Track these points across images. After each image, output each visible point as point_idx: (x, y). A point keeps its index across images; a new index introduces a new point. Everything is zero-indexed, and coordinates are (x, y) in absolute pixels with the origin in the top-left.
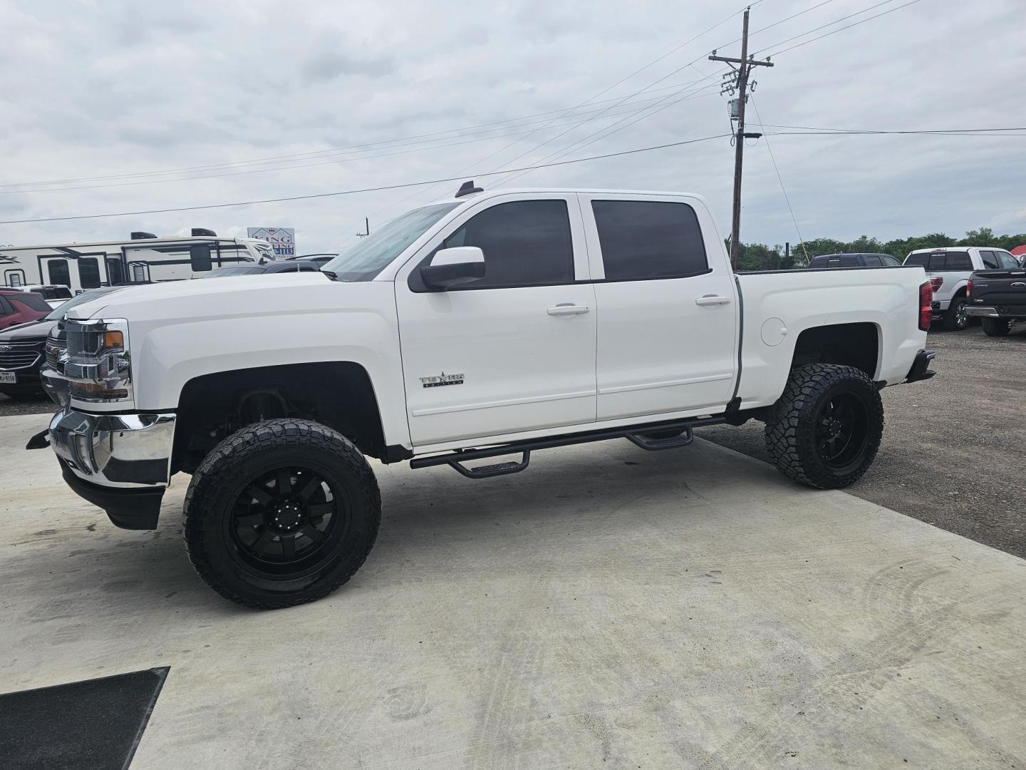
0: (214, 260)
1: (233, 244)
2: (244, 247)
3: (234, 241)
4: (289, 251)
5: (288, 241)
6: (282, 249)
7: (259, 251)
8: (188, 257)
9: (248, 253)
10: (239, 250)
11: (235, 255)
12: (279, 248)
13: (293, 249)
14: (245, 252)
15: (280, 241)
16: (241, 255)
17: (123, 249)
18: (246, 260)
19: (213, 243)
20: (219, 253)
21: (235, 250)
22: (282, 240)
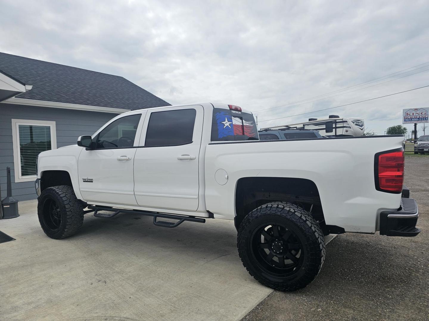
0: (334, 128)
1: (342, 120)
2: (346, 122)
3: (342, 119)
4: (425, 119)
5: (425, 114)
6: (421, 118)
7: (353, 123)
8: (325, 127)
9: (348, 124)
10: (344, 123)
11: (342, 125)
12: (419, 118)
13: (427, 118)
14: (346, 124)
15: (420, 114)
16: (345, 125)
17: (304, 125)
18: (346, 127)
19: (334, 121)
20: (336, 125)
21: (342, 123)
22: (421, 114)
